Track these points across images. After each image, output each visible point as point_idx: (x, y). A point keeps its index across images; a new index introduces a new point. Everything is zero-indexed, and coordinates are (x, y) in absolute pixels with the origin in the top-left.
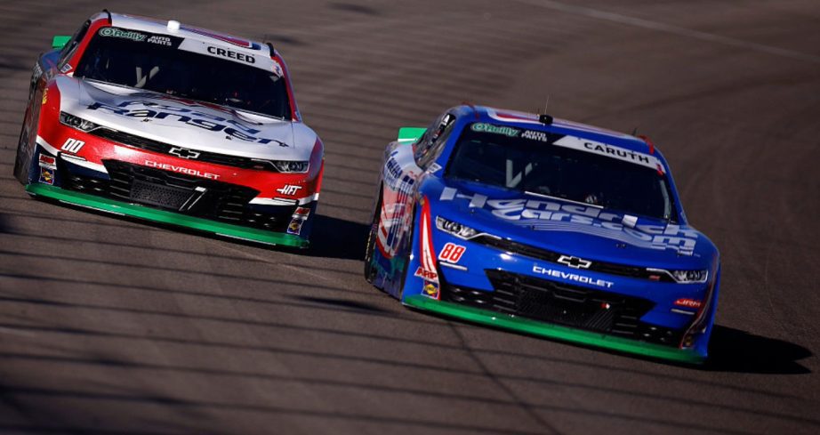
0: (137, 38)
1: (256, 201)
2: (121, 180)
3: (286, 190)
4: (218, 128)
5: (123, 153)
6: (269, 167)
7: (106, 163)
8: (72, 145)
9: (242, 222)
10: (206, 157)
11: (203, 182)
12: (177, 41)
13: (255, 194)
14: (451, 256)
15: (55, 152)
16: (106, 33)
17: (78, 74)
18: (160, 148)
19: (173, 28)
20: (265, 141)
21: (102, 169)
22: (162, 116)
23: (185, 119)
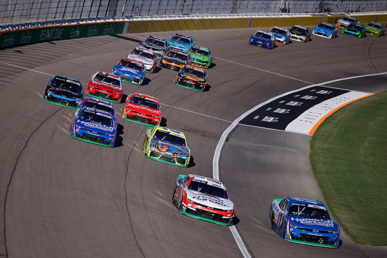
0: (199, 182)
1: (223, 217)
2: (198, 212)
3: (229, 215)
4: (216, 203)
5: (199, 207)
6: (226, 211)
7: (196, 209)
8: (190, 205)
9: (220, 221)
10: (214, 209)
11: (214, 213)
12: (207, 182)
13: (223, 216)
14: (77, 130)
15: (186, 206)
16: (193, 180)
17: (189, 188)
18: (206, 207)
19: (206, 180)
20: (225, 206)
21: (195, 210)
22: (206, 200)
23: (210, 201)
